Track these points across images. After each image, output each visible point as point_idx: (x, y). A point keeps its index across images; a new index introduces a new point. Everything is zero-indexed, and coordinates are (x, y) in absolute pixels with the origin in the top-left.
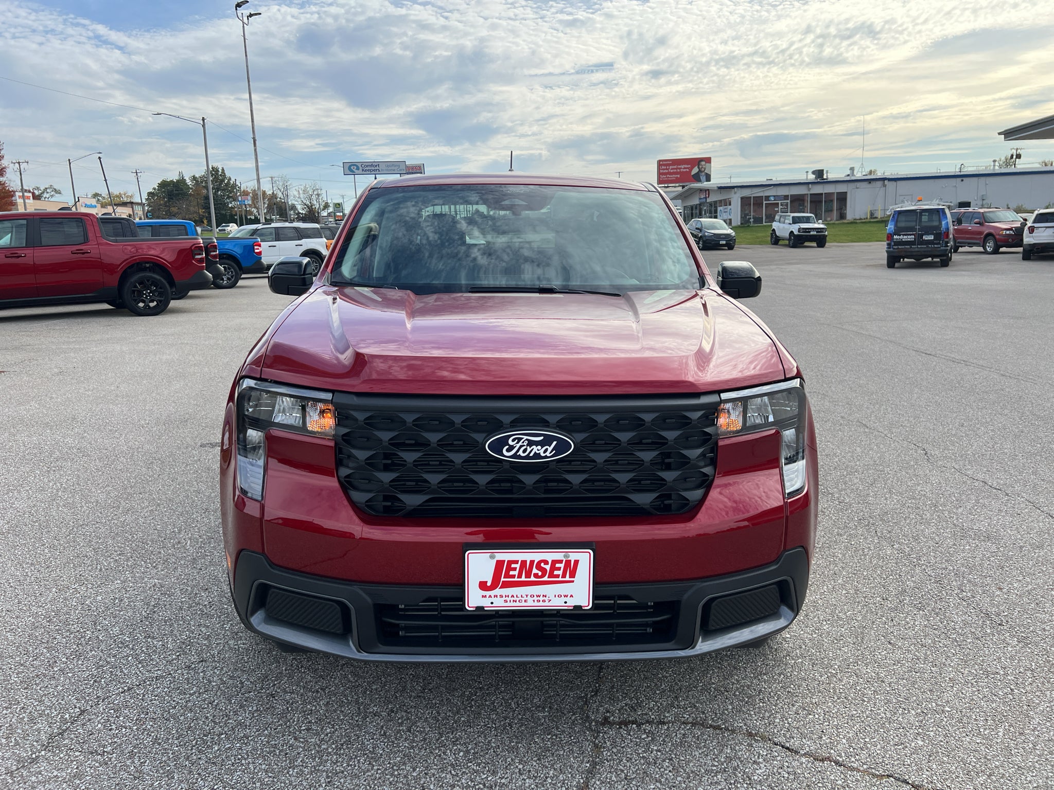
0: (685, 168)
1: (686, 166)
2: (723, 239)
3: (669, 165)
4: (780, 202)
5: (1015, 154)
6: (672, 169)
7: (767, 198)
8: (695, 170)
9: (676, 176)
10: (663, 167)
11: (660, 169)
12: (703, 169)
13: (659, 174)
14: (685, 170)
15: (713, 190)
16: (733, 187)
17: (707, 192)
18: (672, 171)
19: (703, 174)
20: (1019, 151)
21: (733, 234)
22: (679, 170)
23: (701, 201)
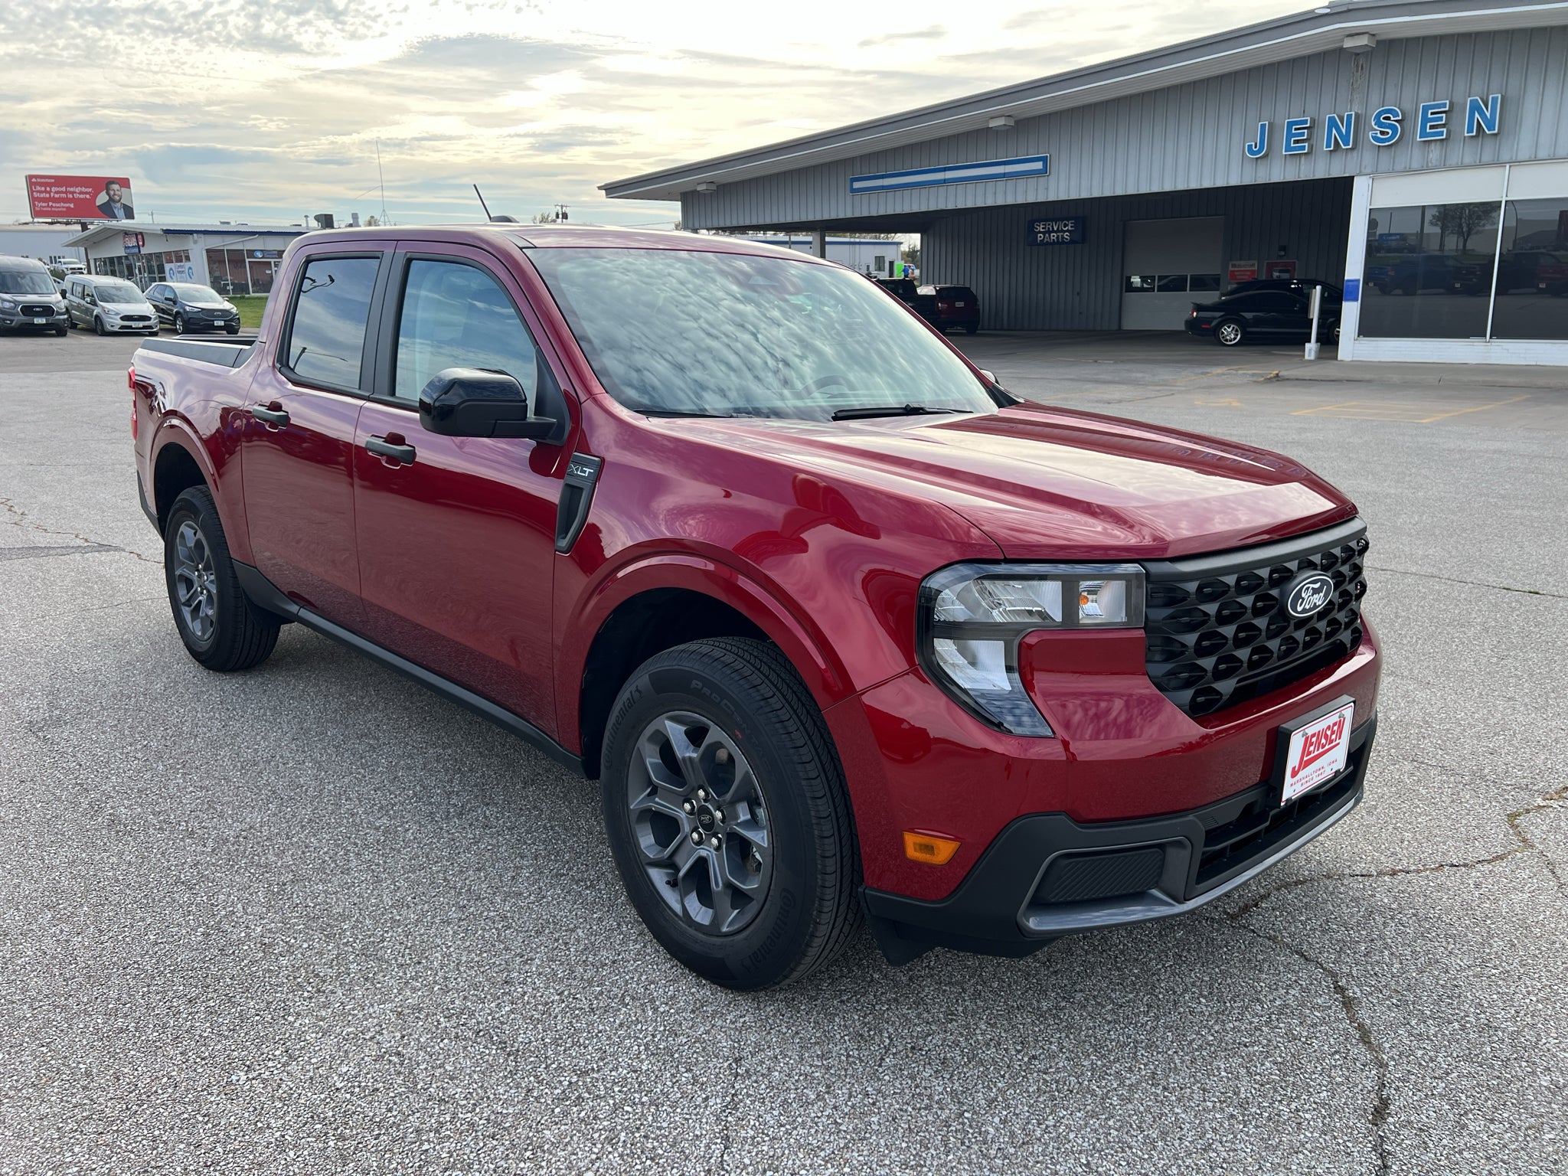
0: (81, 193)
1: (84, 189)
2: (219, 318)
3: (51, 185)
4: (272, 261)
5: (560, 213)
6: (56, 192)
7: (251, 253)
8: (102, 198)
9: (67, 205)
10: (38, 188)
11: (32, 192)
12: (117, 198)
13: (33, 200)
14: (82, 196)
15: (154, 235)
16: (191, 232)
17: (140, 237)
18: (57, 196)
19: (119, 205)
20: (564, 208)
21: (234, 310)
22: (71, 196)
23: (128, 251)
